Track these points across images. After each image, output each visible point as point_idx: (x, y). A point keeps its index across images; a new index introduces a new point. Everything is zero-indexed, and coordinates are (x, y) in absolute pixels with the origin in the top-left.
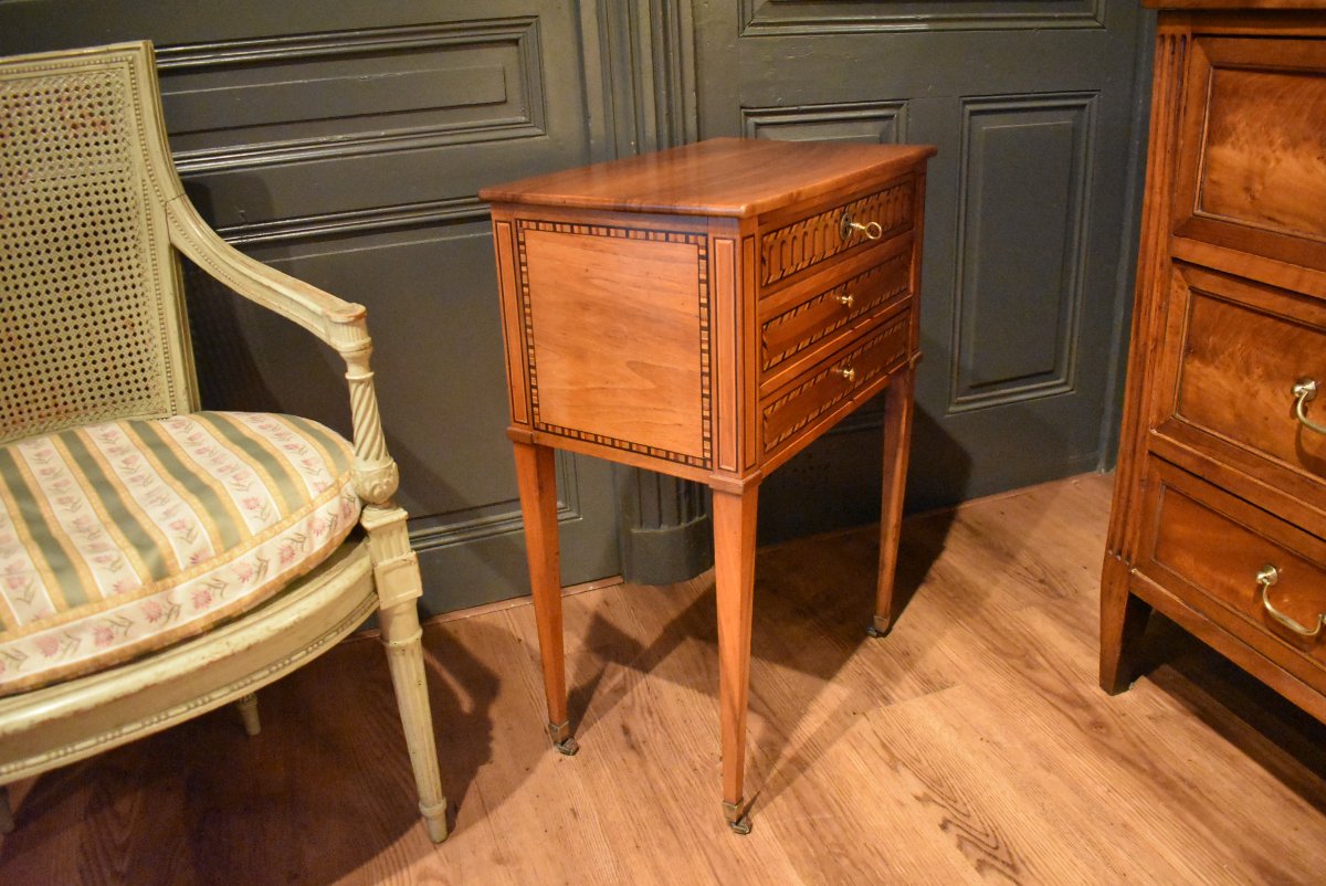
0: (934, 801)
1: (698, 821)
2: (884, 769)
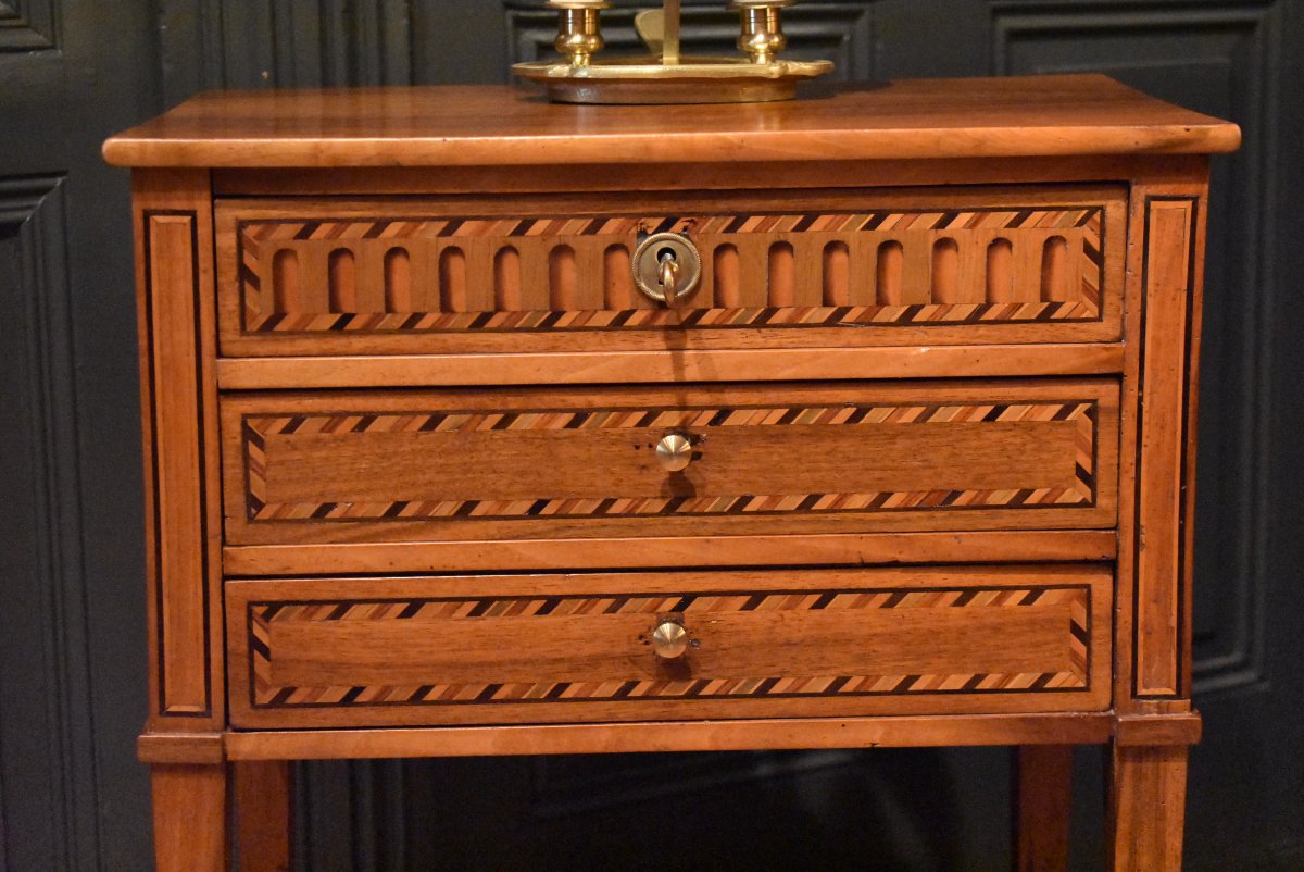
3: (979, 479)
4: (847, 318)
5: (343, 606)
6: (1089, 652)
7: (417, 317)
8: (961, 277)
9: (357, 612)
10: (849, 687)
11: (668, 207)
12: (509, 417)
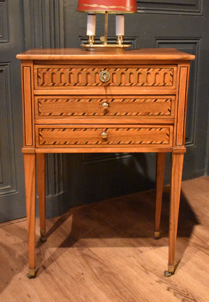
0: (164, 282)
1: (78, 295)
2: (144, 274)
3: (153, 110)
4: (133, 85)
5: (53, 129)
6: (169, 138)
7: (65, 84)
8: (151, 79)
9: (55, 130)
10: (132, 143)
11: (105, 67)
12: (79, 100)
